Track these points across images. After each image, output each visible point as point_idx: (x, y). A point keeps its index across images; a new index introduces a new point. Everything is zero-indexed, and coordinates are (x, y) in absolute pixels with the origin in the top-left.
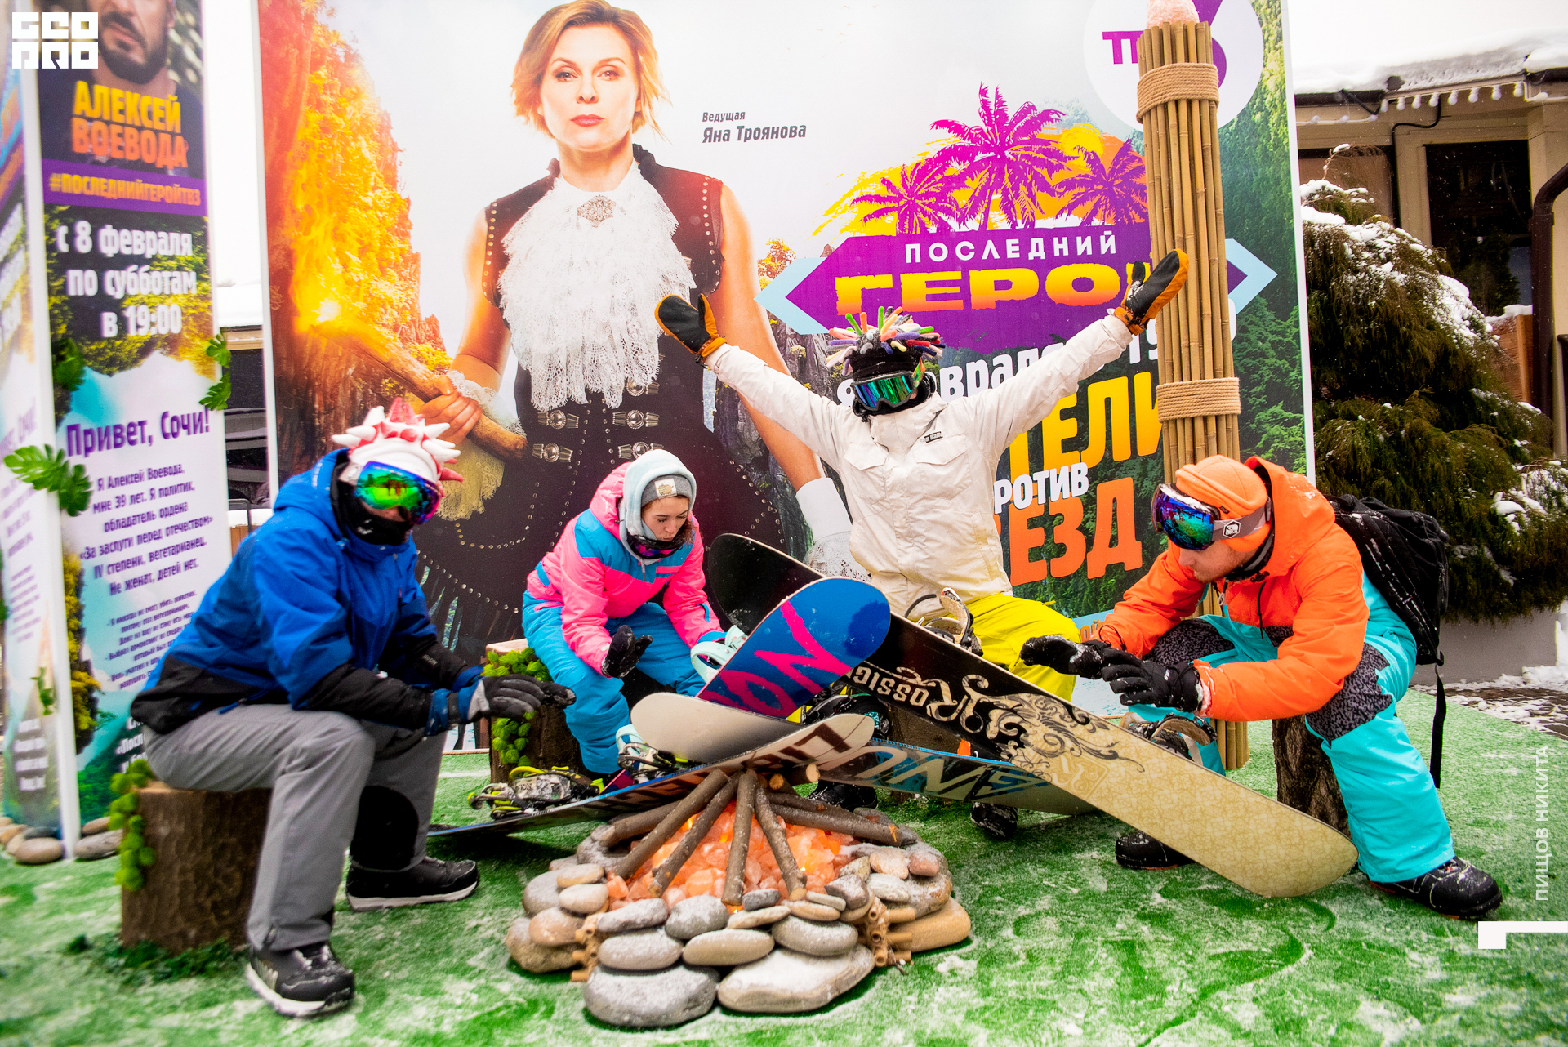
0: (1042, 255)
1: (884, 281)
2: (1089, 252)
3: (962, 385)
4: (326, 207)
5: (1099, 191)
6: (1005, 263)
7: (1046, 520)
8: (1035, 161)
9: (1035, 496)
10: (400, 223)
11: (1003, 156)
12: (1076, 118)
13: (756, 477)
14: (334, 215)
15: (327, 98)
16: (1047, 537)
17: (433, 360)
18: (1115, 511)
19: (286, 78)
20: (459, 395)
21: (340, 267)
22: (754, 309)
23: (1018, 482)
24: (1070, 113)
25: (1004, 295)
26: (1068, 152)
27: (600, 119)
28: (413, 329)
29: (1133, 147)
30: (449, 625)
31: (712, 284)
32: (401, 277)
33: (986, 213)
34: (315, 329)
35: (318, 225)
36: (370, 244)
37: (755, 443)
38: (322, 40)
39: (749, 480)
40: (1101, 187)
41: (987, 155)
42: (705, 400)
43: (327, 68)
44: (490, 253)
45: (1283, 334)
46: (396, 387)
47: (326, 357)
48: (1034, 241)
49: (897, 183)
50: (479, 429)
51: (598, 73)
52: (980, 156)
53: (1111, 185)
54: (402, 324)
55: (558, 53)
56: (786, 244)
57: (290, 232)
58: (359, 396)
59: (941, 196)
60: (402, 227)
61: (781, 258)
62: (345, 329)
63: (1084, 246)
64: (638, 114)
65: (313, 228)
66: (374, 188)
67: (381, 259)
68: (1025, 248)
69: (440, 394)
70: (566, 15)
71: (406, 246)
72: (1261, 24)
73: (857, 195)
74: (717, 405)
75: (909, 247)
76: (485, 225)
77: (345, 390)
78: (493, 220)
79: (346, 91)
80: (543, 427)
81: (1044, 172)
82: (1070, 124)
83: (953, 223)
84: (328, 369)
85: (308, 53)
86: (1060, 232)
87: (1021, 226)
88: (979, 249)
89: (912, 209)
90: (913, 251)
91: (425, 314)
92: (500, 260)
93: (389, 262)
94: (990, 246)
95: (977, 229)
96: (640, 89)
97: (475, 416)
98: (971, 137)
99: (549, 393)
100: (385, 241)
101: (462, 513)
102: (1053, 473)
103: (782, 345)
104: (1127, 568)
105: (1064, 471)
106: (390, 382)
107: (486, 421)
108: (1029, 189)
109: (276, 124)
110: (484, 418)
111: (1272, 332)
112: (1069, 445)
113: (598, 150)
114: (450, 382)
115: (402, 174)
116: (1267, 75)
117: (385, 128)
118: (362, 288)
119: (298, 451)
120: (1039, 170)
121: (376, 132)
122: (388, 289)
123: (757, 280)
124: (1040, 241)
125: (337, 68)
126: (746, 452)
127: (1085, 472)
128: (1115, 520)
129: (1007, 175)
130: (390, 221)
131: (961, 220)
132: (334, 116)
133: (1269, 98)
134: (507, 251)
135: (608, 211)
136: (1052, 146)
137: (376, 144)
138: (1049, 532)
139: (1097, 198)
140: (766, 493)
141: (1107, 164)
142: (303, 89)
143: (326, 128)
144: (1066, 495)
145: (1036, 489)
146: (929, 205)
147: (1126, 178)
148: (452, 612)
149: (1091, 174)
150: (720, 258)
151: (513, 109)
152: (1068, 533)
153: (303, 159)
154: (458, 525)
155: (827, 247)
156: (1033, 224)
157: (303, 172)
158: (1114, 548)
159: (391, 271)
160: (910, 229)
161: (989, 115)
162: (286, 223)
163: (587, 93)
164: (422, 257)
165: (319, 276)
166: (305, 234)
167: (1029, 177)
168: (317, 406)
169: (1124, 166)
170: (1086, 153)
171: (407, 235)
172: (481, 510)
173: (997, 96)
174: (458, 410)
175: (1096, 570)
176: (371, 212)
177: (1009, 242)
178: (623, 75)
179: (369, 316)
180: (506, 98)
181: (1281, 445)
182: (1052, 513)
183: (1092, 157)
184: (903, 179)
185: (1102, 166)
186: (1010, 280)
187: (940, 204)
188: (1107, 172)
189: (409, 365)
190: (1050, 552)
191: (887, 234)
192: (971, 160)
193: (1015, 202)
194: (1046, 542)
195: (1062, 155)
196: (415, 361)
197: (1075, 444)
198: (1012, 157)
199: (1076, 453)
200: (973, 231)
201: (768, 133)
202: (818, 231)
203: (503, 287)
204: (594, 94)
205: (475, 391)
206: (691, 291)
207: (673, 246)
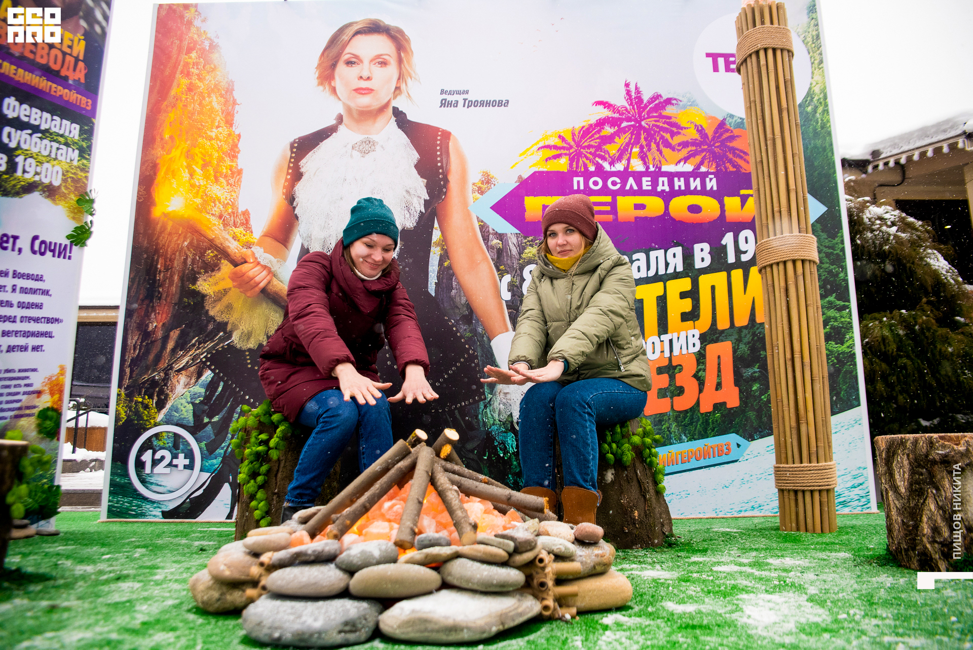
0: (667, 188)
2: (699, 188)
4: (184, 137)
5: (704, 150)
6: (641, 192)
7: (670, 369)
8: (662, 129)
9: (662, 352)
10: (232, 149)
11: (640, 125)
12: (689, 104)
13: (463, 330)
14: (189, 142)
15: (195, 71)
16: (671, 381)
17: (244, 239)
18: (719, 364)
19: (169, 57)
20: (259, 263)
21: (188, 175)
22: (468, 215)
23: (650, 340)
24: (685, 100)
25: (641, 213)
26: (684, 124)
27: (372, 90)
28: (232, 218)
29: (727, 123)
31: (439, 197)
32: (228, 184)
33: (629, 160)
34: (165, 215)
35: (177, 148)
36: (210, 162)
37: (463, 305)
38: (196, 36)
39: (457, 331)
40: (706, 147)
41: (630, 123)
42: (430, 274)
43: (197, 52)
44: (290, 171)
45: (833, 248)
46: (216, 256)
47: (170, 234)
48: (661, 179)
49: (569, 138)
50: (270, 287)
51: (374, 62)
52: (624, 124)
53: (712, 146)
54: (225, 214)
55: (348, 50)
56: (492, 174)
57: (158, 151)
58: (189, 261)
59: (599, 148)
60: (233, 153)
61: (488, 183)
62: (186, 216)
63: (695, 184)
64: (398, 88)
65: (173, 150)
66: (218, 127)
67: (216, 172)
68: (655, 183)
69: (246, 262)
70: (356, 28)
71: (234, 164)
72: (809, 53)
73: (542, 145)
74: (438, 278)
75: (576, 179)
76: (289, 153)
77: (180, 256)
78: (295, 150)
79: (208, 67)
81: (667, 136)
82: (685, 107)
83: (607, 166)
84: (170, 242)
85: (186, 43)
86: (679, 175)
87: (652, 169)
88: (624, 183)
90: (578, 182)
91: (241, 209)
92: (297, 175)
93: (221, 174)
94: (631, 181)
95: (622, 169)
96: (400, 73)
98: (619, 112)
100: (220, 160)
101: (252, 344)
102: (675, 336)
103: (486, 239)
104: (729, 406)
105: (683, 335)
106: (212, 252)
107: (275, 282)
108: (658, 146)
109: (158, 84)
110: (274, 279)
111: (826, 247)
112: (685, 317)
113: (369, 109)
114: (253, 254)
115: (237, 118)
116: (814, 84)
117: (229, 90)
118: (201, 190)
119: (141, 297)
120: (664, 134)
121: (223, 92)
122: (219, 191)
123: (471, 196)
124: (665, 179)
125: (203, 53)
126: (457, 311)
127: (697, 336)
128: (719, 371)
129: (642, 137)
130: (226, 148)
131: (612, 163)
132: (197, 81)
133: (816, 98)
134: (302, 170)
135: (373, 147)
136: (673, 120)
137: (223, 100)
138: (672, 377)
139: (704, 154)
140: (470, 341)
141: (710, 133)
142: (179, 65)
143: (190, 89)
144: (684, 351)
145: (662, 346)
146: (590, 153)
147: (723, 142)
148: (236, 416)
150: (446, 181)
151: (316, 82)
152: (685, 379)
153: (173, 107)
154: (247, 353)
155: (520, 177)
156: (660, 168)
157: (172, 115)
158: (719, 391)
159: (222, 180)
160: (577, 167)
161: (631, 100)
162: (155, 146)
163: (365, 74)
164: (244, 172)
165: (173, 181)
166: (167, 154)
167: (658, 138)
168: (159, 266)
169: (721, 135)
170: (696, 126)
171: (236, 157)
173: (636, 88)
174: (256, 274)
175: (706, 407)
176: (213, 142)
177: (644, 179)
178: (390, 64)
179: (203, 208)
180: (312, 74)
181: (836, 324)
182: (674, 364)
183: (700, 128)
184: (573, 136)
185: (706, 136)
186: (645, 203)
187: (598, 153)
188: (710, 138)
189: (227, 242)
190: (673, 392)
191: (561, 170)
192: (619, 126)
193: (648, 154)
194: (670, 385)
195: (679, 126)
196: (231, 239)
197: (691, 316)
198: (646, 126)
199: (690, 323)
200: (619, 171)
201: (483, 104)
202: (514, 166)
203: (297, 193)
204: (370, 75)
205: (270, 261)
206: (425, 201)
207: (415, 172)
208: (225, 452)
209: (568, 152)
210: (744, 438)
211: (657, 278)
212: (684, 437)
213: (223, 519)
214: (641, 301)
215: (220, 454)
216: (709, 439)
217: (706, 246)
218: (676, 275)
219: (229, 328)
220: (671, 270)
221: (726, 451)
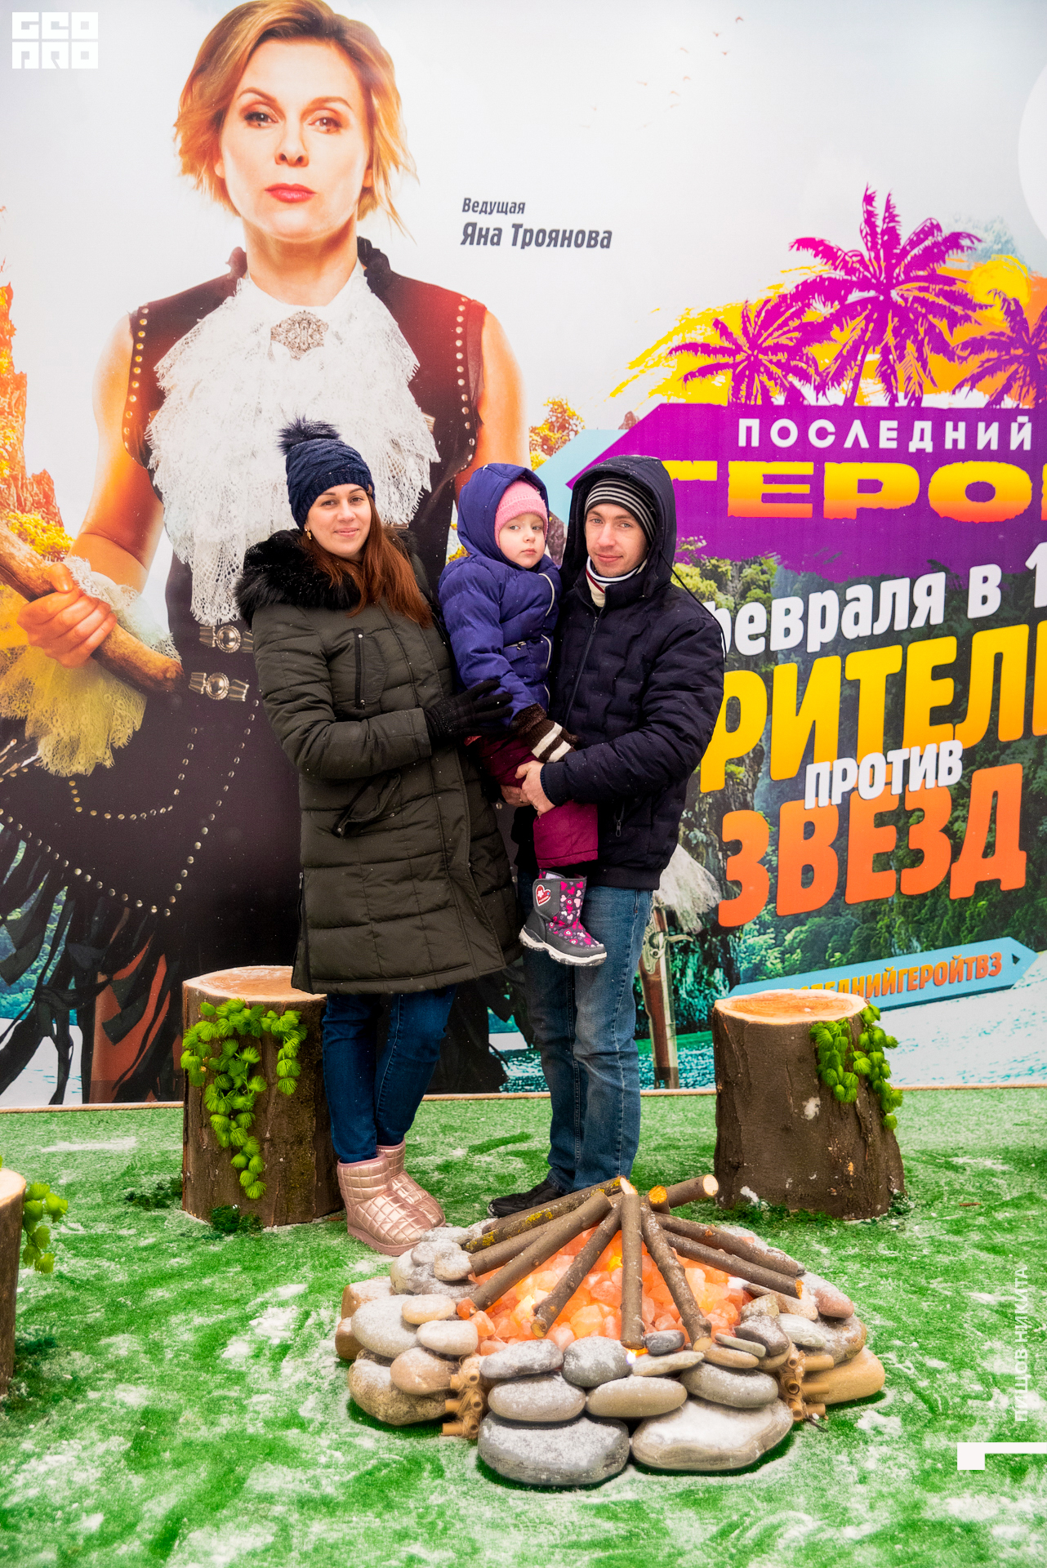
0: (928, 446)
1: (704, 470)
2: (994, 446)
3: (801, 624)
5: (1015, 359)
6: (876, 454)
7: (900, 817)
8: (932, 308)
9: (889, 784)
11: (888, 297)
12: (997, 247)
16: (900, 839)
17: (44, 538)
18: (994, 808)
20: (82, 594)
23: (866, 762)
24: (988, 238)
25: (871, 500)
26: (979, 297)
27: (310, 192)
28: (13, 490)
30: (52, 927)
33: (856, 381)
40: (1020, 352)
41: (866, 294)
44: (136, 385)
48: (918, 425)
49: (735, 328)
50: (111, 646)
51: (310, 119)
52: (855, 296)
53: (1033, 350)
55: (248, 81)
56: (572, 407)
59: (795, 351)
61: (562, 427)
63: (988, 436)
64: (367, 191)
68: (905, 434)
69: (53, 590)
70: (263, 19)
73: (677, 342)
75: (744, 423)
76: (130, 341)
78: (142, 334)
80: (206, 649)
81: (942, 325)
82: (987, 255)
83: (809, 394)
86: (956, 415)
87: (902, 402)
88: (842, 433)
89: (754, 366)
90: (749, 429)
91: (32, 469)
92: (152, 397)
94: (857, 428)
95: (841, 403)
96: (372, 152)
97: (106, 625)
98: (845, 265)
99: (217, 598)
101: (81, 765)
102: (916, 752)
104: (1004, 887)
105: (931, 750)
107: (121, 635)
108: (920, 350)
110: (119, 630)
112: (939, 716)
113: (305, 241)
114: (69, 573)
120: (935, 321)
124: (927, 425)
127: (958, 753)
128: (993, 820)
129: (890, 327)
131: (820, 388)
134: (163, 384)
135: (317, 336)
136: (958, 287)
138: (903, 833)
139: (1013, 368)
141: (1032, 319)
144: (930, 783)
145: (889, 773)
146: (778, 364)
148: (58, 908)
149: (1008, 332)
150: (477, 422)
151: (177, 162)
152: (927, 836)
154: (72, 784)
155: (630, 416)
156: (919, 400)
158: (990, 859)
160: (748, 397)
161: (873, 234)
163: (292, 150)
164: (29, 379)
167: (921, 331)
170: (1005, 300)
171: (6, 344)
172: (108, 763)
173: (888, 207)
174: (79, 616)
175: (962, 888)
177: (884, 425)
178: (347, 125)
182: (909, 807)
183: (1013, 307)
184: (744, 323)
185: (1025, 321)
186: (880, 479)
187: (793, 363)
188: (1031, 331)
189: (6, 545)
190: (902, 861)
191: (715, 402)
192: (842, 300)
193: (897, 366)
194: (898, 847)
195: (970, 301)
196: (14, 538)
197: (948, 715)
198: (900, 301)
199: (949, 726)
200: (835, 405)
201: (557, 238)
202: (618, 390)
203: (154, 437)
204: (303, 153)
205: (107, 590)
206: (433, 465)
207: (409, 398)
208: (41, 979)
209: (730, 360)
210: (1027, 945)
211: (891, 637)
212: (915, 943)
213: (45, 1105)
214: (856, 684)
215: (30, 983)
216: (962, 947)
217: (994, 572)
218: (929, 632)
219: (29, 731)
220: (919, 622)
221: (991, 968)
